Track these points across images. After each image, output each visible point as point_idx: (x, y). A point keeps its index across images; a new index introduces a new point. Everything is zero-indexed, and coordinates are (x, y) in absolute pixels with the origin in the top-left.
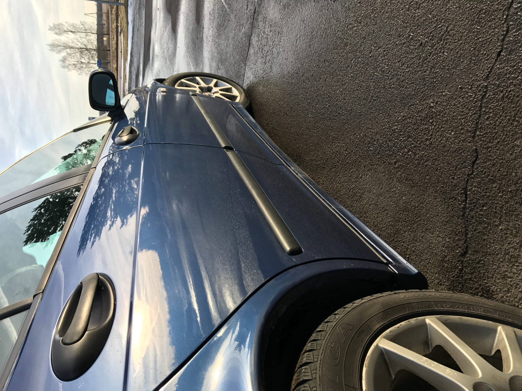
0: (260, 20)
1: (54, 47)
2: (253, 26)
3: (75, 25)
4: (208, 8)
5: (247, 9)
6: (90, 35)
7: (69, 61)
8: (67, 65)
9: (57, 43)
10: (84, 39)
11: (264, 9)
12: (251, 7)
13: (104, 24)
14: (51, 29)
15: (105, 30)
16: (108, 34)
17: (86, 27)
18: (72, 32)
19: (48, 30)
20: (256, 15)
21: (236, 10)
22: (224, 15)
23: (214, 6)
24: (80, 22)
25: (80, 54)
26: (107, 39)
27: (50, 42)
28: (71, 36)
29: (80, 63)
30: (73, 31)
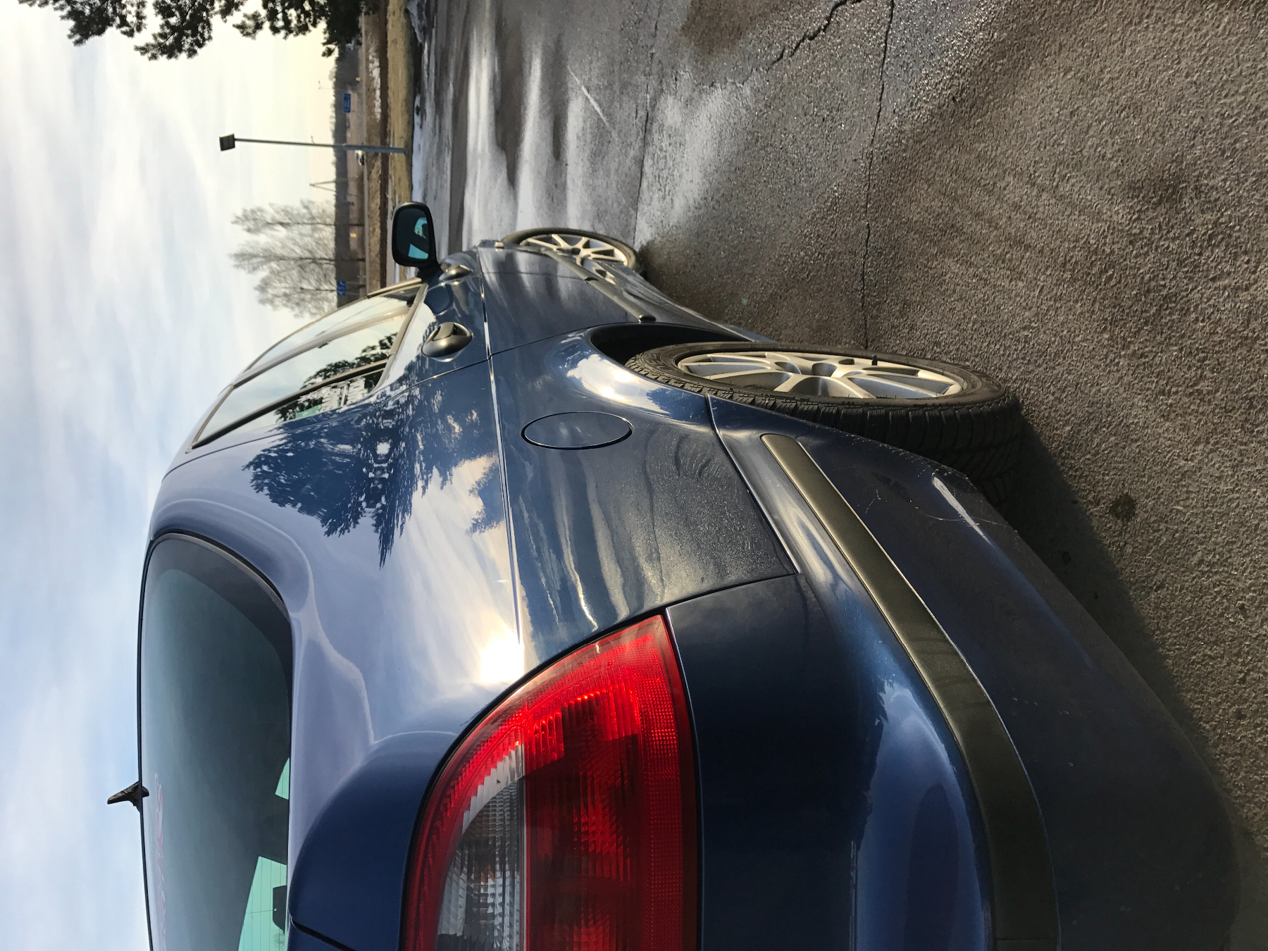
0: (654, 130)
1: (243, 260)
2: (645, 143)
3: (289, 210)
4: (574, 127)
5: (636, 117)
6: (321, 230)
7: (276, 288)
8: (269, 296)
9: (250, 250)
10: (309, 239)
11: (660, 111)
12: (642, 113)
13: (353, 204)
14: (237, 221)
15: (354, 216)
16: (361, 224)
17: (314, 212)
18: (282, 224)
19: (233, 223)
20: (648, 124)
21: (620, 123)
22: (601, 135)
23: (584, 122)
24: (302, 202)
25: (300, 272)
26: (358, 236)
27: (236, 249)
28: (281, 232)
29: (299, 290)
30: (284, 221)
